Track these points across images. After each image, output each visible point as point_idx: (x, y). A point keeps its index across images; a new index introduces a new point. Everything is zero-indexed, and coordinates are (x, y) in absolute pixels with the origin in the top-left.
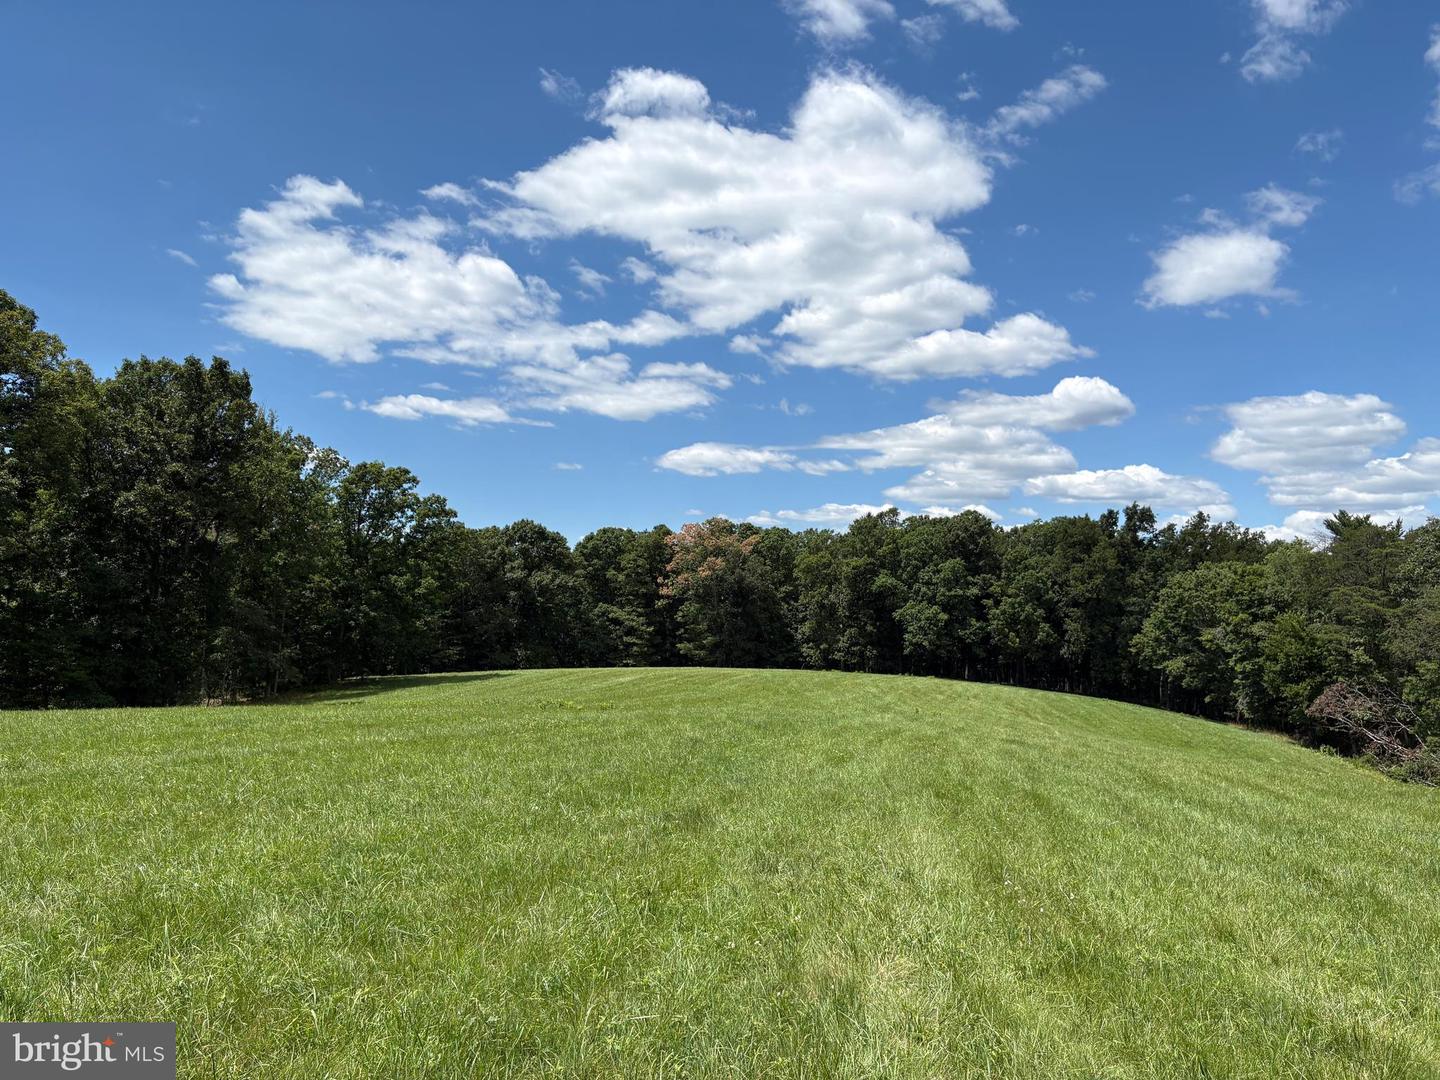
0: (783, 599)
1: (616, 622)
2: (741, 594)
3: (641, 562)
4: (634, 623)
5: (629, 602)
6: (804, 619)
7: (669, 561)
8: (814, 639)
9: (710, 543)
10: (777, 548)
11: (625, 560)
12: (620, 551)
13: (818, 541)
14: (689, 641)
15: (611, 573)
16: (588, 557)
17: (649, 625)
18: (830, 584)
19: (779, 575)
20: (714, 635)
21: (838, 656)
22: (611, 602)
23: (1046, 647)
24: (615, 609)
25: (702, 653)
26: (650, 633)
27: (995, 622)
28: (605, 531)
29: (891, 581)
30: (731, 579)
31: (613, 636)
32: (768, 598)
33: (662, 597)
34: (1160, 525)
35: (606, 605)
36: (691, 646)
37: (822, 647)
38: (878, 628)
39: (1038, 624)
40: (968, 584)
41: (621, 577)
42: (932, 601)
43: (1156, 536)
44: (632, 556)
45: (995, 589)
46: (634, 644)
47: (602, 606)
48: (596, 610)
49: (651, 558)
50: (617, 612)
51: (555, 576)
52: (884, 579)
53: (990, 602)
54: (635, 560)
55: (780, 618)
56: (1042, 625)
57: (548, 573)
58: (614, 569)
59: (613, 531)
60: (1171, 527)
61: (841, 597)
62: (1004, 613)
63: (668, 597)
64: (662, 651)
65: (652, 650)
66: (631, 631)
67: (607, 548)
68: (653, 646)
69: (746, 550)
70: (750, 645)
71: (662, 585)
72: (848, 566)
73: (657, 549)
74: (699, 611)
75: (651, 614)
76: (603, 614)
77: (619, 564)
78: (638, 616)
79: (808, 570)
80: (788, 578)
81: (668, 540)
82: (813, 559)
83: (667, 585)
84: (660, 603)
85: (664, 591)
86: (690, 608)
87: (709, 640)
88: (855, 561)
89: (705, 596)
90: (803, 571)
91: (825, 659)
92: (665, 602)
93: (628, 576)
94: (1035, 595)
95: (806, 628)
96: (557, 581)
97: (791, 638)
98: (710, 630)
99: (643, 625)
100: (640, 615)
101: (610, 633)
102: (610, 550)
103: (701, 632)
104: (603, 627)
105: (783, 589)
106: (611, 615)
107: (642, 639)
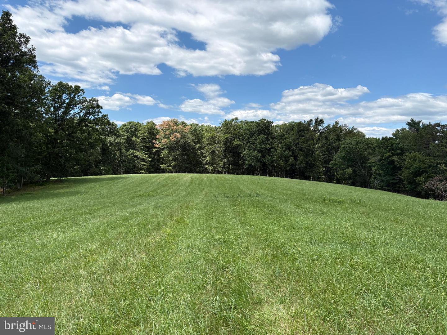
0: (198, 149)
1: (136, 156)
2: (185, 147)
3: (146, 135)
4: (144, 157)
5: (142, 149)
6: (206, 157)
7: (157, 135)
8: (211, 163)
9: (174, 128)
10: (195, 131)
11: (139, 134)
12: (137, 130)
14: (165, 164)
15: (134, 139)
16: (127, 131)
17: (150, 158)
18: (217, 144)
19: (196, 140)
20: (175, 162)
21: (220, 169)
22: (134, 149)
23: (292, 165)
25: (171, 168)
26: (150, 161)
27: (276, 157)
28: (130, 123)
29: (239, 142)
30: (181, 141)
31: (136, 162)
32: (193, 149)
33: (156, 148)
34: (325, 125)
35: (132, 151)
36: (166, 166)
37: (214, 166)
38: (234, 159)
39: (289, 157)
40: (266, 144)
41: (138, 140)
42: (255, 149)
43: (324, 128)
44: (142, 132)
45: (275, 145)
46: (144, 165)
47: (131, 151)
48: (129, 152)
49: (150, 134)
50: (137, 153)
51: (115, 139)
52: (236, 142)
53: (273, 150)
54: (143, 134)
55: (197, 155)
56: (291, 158)
57: (112, 138)
58: (135, 137)
59: (133, 123)
60: (329, 125)
61: (220, 149)
62: (278, 154)
64: (155, 168)
65: (151, 167)
66: (144, 160)
68: (151, 166)
69: (186, 131)
70: (187, 165)
71: (155, 143)
72: (223, 137)
73: (152, 130)
74: (169, 153)
75: (150, 154)
76: (132, 154)
77: (137, 135)
78: (146, 155)
79: (209, 139)
80: (200, 141)
81: (156, 127)
82: (210, 135)
83: (157, 143)
84: (155, 150)
85: (156, 145)
86: (166, 152)
87: (174, 163)
88: (227, 136)
90: (207, 139)
91: (215, 170)
93: (140, 140)
94: (288, 148)
95: (208, 159)
96: (116, 141)
97: (202, 163)
98: (173, 160)
99: (147, 158)
100: (146, 154)
101: (135, 161)
102: (133, 130)
103: (170, 161)
104: (132, 159)
105: (198, 145)
106: (135, 154)
107: (147, 163)
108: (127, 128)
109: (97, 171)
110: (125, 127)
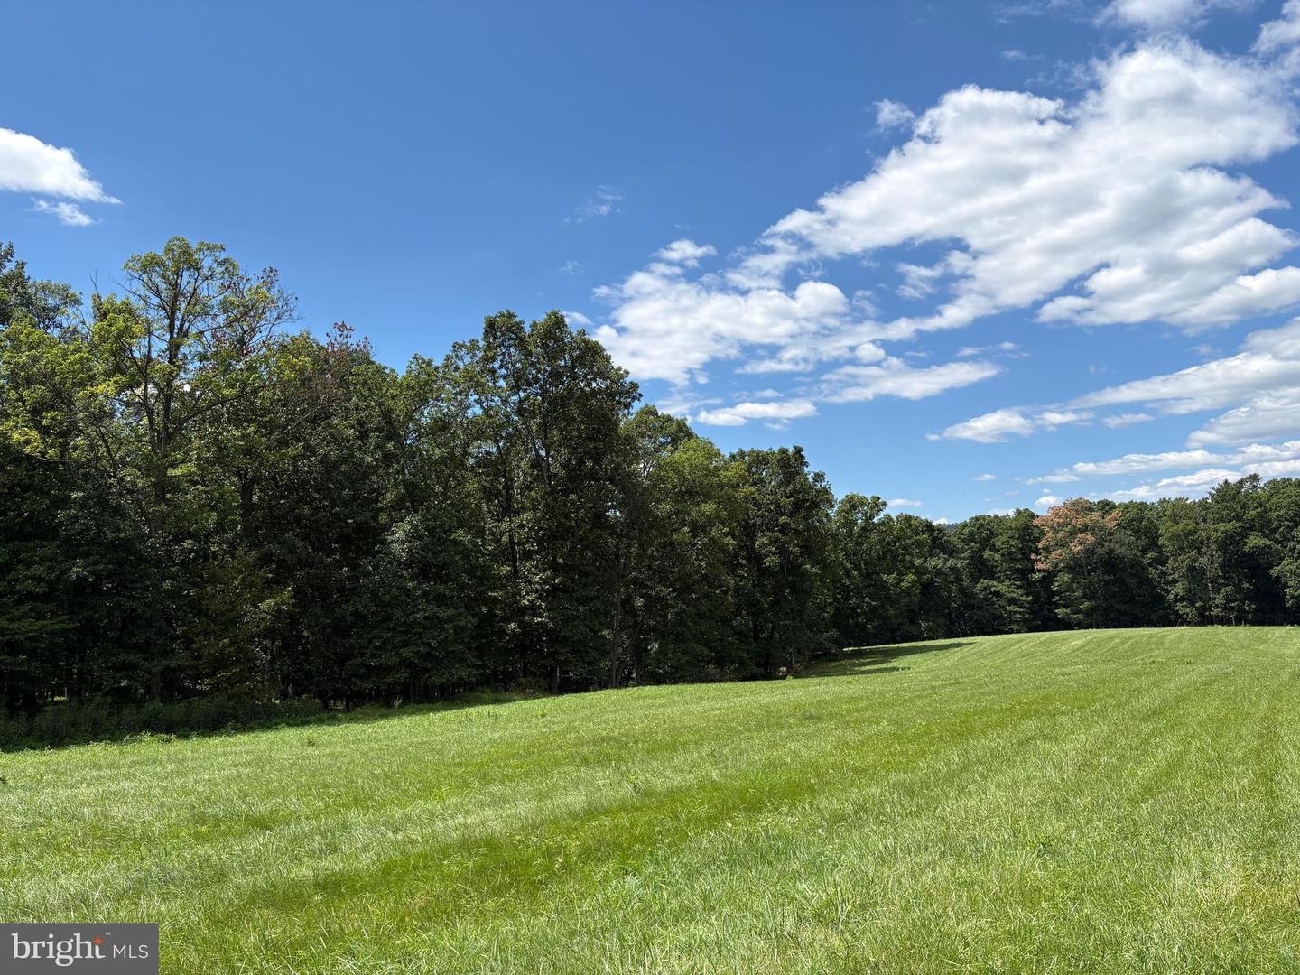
0: (1150, 565)
1: (997, 594)
2: (1111, 563)
3: (1014, 542)
4: (1015, 595)
5: (1007, 577)
6: (1175, 582)
7: (1039, 540)
8: (1190, 598)
9: (1079, 522)
10: (1140, 520)
11: (998, 542)
12: (992, 534)
13: (1177, 510)
14: (1066, 606)
15: (987, 554)
16: (971, 538)
17: (1027, 595)
18: (1199, 549)
19: (1143, 542)
20: (1090, 600)
21: (1215, 612)
22: (990, 577)
24: (995, 583)
25: (1081, 616)
26: (1028, 602)
28: (977, 519)
29: (1264, 541)
30: (1100, 551)
31: (997, 606)
32: (1136, 565)
33: (1039, 571)
35: (986, 581)
36: (1068, 611)
37: (1197, 605)
38: (1255, 584)
41: (997, 557)
44: (1004, 538)
46: (1017, 612)
47: (983, 582)
48: (979, 586)
49: (1022, 538)
50: (996, 586)
51: (946, 560)
52: (1255, 541)
54: (1007, 541)
55: (1149, 581)
57: (939, 559)
58: (990, 550)
59: (984, 518)
61: (1210, 561)
63: (1043, 570)
64: (1043, 618)
65: (1032, 616)
66: (1013, 601)
67: (982, 532)
68: (1034, 613)
69: (1111, 525)
70: (1122, 607)
71: (1036, 561)
72: (1215, 531)
73: (1027, 530)
74: (1073, 580)
75: (1028, 586)
76: (985, 589)
77: (994, 545)
78: (1017, 589)
79: (1175, 537)
80: (1153, 544)
81: (1036, 522)
82: (1179, 528)
83: (1040, 560)
84: (1037, 576)
85: (1039, 566)
86: (1065, 578)
87: (1086, 605)
88: (1224, 526)
89: (1076, 567)
90: (1170, 539)
91: (1201, 615)
92: (1041, 575)
93: (1003, 555)
95: (1180, 589)
96: (948, 564)
97: (1164, 599)
98: (1085, 596)
99: (1022, 595)
100: (1018, 587)
101: (993, 604)
102: (984, 535)
103: (1077, 599)
104: (986, 599)
105: (1149, 556)
106: (992, 589)
107: (1023, 608)
108: (971, 533)
109: (912, 630)
110: (966, 531)
